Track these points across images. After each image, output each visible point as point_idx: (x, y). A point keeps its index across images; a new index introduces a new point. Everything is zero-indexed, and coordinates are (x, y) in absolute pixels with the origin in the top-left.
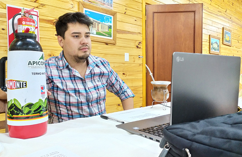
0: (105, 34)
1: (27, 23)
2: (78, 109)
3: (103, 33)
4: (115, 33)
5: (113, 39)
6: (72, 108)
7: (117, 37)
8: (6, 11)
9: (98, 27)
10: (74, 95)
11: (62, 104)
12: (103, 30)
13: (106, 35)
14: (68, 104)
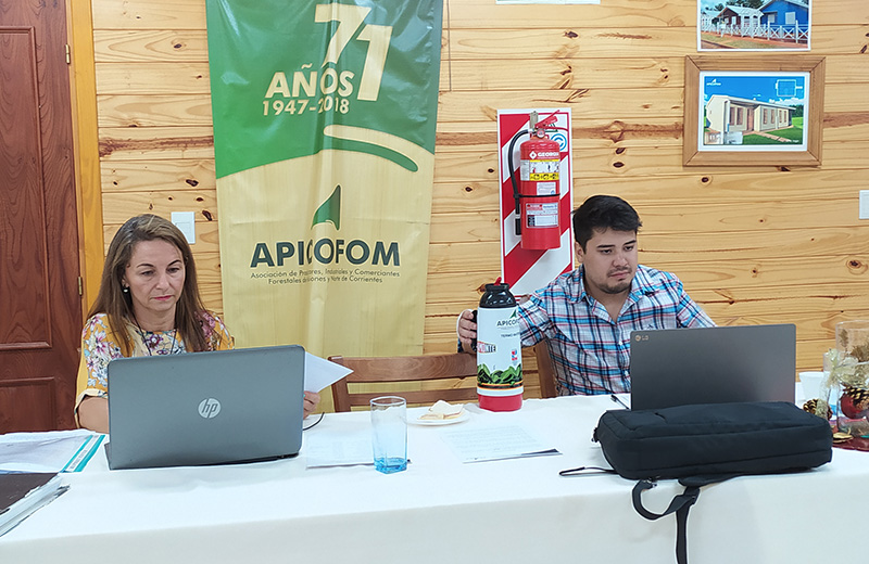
0: (776, 138)
1: (540, 155)
2: (603, 380)
3: (769, 136)
4: (816, 130)
5: (810, 151)
6: (590, 376)
7: (824, 139)
8: (496, 127)
9: (750, 120)
10: (593, 354)
11: (573, 367)
12: (769, 126)
13: (782, 140)
14: (584, 370)
